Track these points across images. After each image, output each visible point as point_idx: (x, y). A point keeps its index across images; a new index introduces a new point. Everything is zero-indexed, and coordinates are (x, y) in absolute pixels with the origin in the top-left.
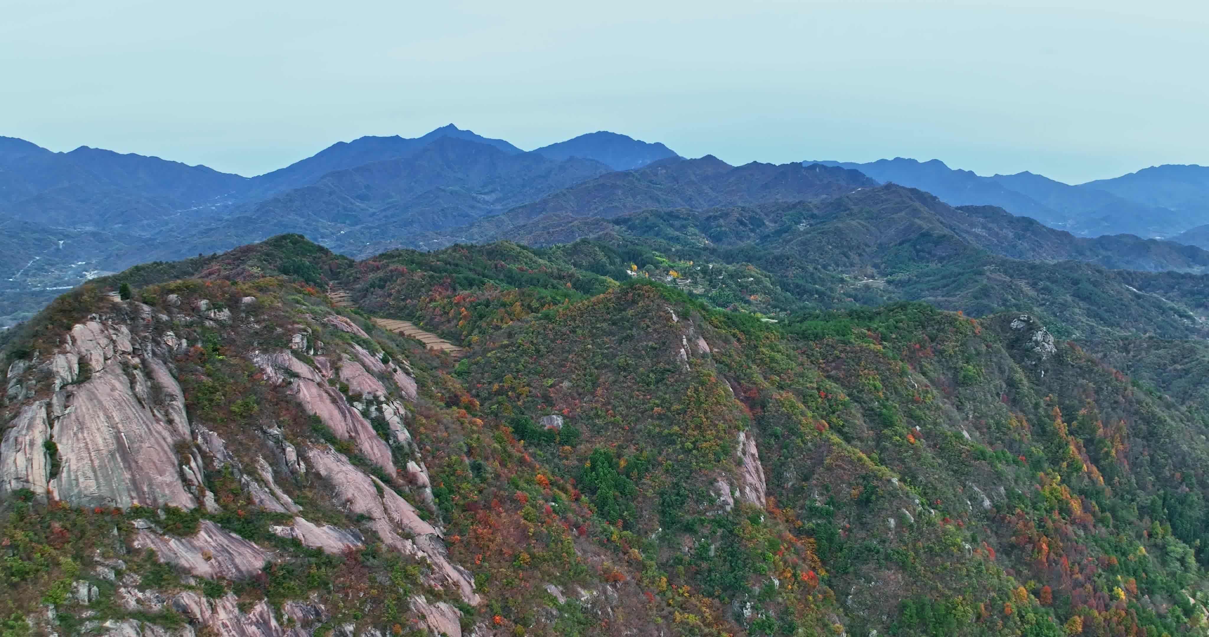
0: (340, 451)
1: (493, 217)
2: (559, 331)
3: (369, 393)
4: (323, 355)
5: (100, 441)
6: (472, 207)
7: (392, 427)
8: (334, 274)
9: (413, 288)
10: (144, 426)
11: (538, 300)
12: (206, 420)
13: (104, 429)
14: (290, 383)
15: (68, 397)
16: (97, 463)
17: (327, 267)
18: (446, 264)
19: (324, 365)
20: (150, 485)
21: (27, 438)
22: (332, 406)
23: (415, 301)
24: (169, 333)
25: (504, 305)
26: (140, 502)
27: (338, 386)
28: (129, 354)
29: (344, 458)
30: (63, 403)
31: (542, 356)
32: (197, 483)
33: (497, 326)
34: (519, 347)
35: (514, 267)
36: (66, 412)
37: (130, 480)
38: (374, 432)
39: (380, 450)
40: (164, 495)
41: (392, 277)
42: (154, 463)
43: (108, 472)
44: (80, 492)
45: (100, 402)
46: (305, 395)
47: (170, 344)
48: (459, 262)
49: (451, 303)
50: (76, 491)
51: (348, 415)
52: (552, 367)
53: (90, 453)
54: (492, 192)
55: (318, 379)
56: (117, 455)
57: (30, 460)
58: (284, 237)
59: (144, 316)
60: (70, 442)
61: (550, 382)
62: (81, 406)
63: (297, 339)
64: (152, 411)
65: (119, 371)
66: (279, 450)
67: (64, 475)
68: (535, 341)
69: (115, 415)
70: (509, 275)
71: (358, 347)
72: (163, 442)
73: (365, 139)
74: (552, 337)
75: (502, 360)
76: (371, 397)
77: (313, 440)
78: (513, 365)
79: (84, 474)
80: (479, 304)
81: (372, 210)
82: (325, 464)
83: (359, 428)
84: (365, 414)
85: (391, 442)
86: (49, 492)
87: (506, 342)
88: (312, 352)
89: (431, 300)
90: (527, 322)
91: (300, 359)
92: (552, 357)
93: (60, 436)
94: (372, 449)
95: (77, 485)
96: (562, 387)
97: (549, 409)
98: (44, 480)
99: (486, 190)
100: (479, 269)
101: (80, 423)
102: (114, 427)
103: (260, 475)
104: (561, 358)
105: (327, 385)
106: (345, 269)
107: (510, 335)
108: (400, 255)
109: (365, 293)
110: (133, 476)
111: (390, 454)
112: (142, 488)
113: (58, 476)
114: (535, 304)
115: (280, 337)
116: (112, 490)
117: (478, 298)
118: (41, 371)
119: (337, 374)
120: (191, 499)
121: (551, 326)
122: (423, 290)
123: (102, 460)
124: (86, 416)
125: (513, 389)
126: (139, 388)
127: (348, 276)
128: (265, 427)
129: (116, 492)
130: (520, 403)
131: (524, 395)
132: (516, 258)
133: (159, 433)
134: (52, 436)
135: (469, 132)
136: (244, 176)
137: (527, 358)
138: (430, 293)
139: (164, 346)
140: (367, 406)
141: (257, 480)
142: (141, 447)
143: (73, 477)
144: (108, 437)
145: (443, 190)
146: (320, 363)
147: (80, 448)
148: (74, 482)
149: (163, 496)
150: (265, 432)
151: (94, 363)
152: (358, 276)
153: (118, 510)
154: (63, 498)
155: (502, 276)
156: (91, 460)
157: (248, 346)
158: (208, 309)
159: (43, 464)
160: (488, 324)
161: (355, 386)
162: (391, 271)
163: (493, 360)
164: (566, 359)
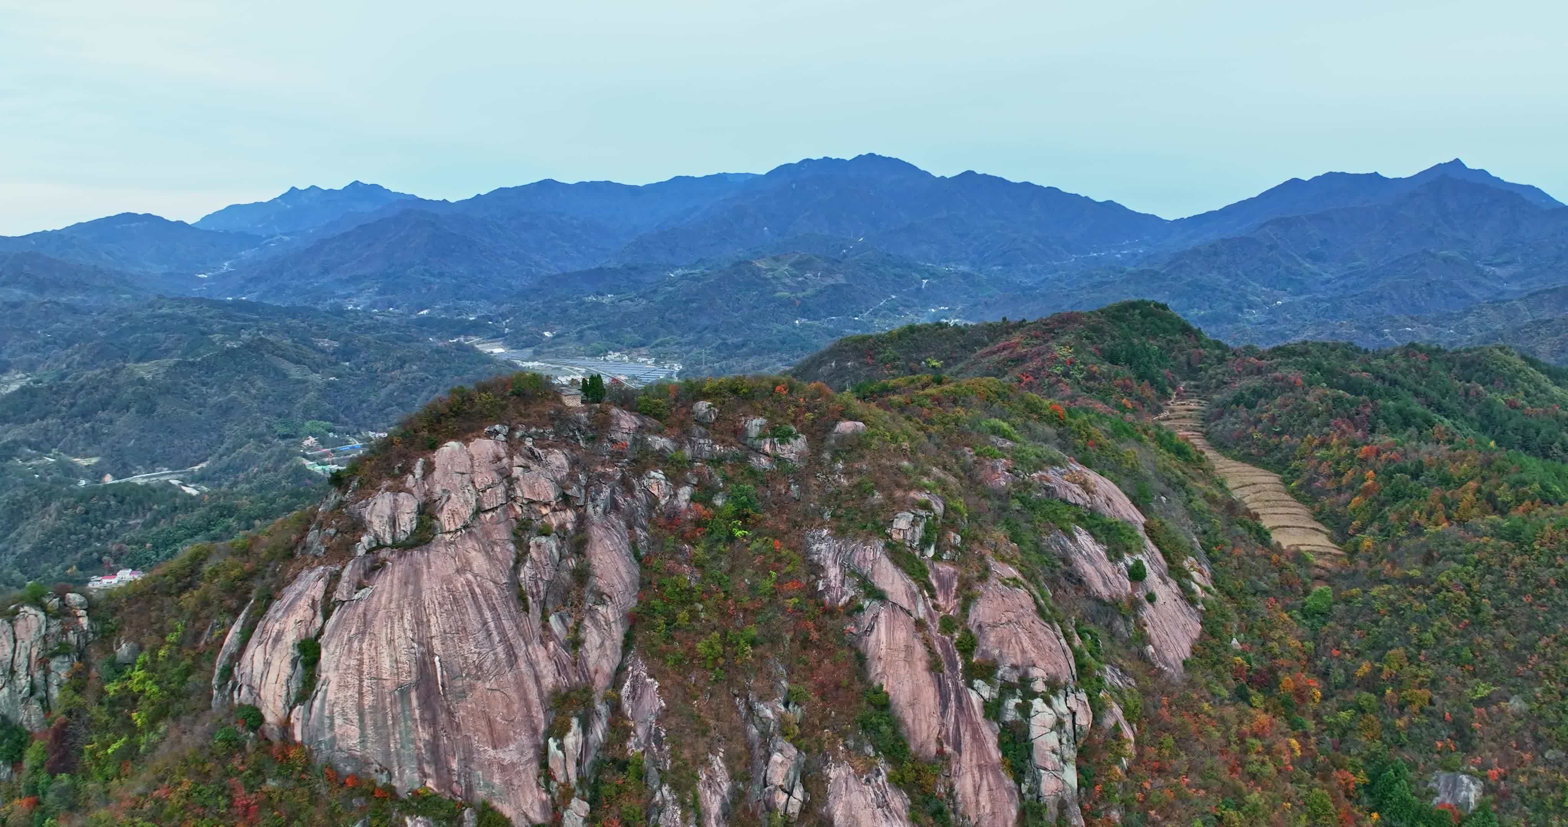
0: (897, 782)
1: (1504, 301)
2: (1533, 574)
3: (1014, 667)
4: (952, 562)
5: (386, 663)
6: (1475, 284)
7: (1036, 755)
8: (1192, 370)
9: (1300, 415)
10: (500, 649)
11: (1512, 486)
12: (653, 655)
13: (401, 643)
14: (860, 609)
15: (374, 569)
16: (368, 700)
17: (1182, 358)
18: (1377, 378)
19: (945, 585)
20: (467, 761)
21: (277, 626)
22: (924, 678)
23: (1296, 439)
24: (653, 474)
25: (1446, 481)
26: (437, 786)
27: (957, 635)
28: (546, 505)
29: (898, 801)
30: (356, 578)
31: (1482, 624)
32: (562, 780)
33: (1417, 525)
34: (1438, 591)
35: (1499, 399)
36: (356, 596)
37: (427, 743)
38: (996, 755)
39: (993, 800)
40: (489, 785)
41: (1272, 390)
42: (490, 723)
43: (386, 721)
44: (334, 739)
45: (418, 592)
46: (878, 641)
47: (656, 492)
48: (1400, 377)
49: (1352, 456)
50: (328, 736)
51: (953, 704)
52: (1496, 655)
53: (361, 681)
54: (1507, 263)
55: (921, 612)
56: (413, 695)
57: (267, 664)
58: (1133, 305)
59: (618, 436)
60: (338, 651)
61: (1483, 690)
62: (383, 591)
63: (902, 522)
64: (545, 618)
65: (501, 534)
66: (762, 752)
67: (317, 703)
68: (1476, 587)
69: (433, 620)
70: (1487, 411)
71: (1084, 539)
72: (531, 684)
73: (1330, 176)
74: (1514, 584)
75: (1396, 611)
76: (1014, 678)
77: (851, 743)
78: (1414, 628)
79: (344, 714)
80: (1401, 470)
81: (1326, 276)
82: (849, 806)
83: (967, 738)
84: (993, 710)
85: (1024, 788)
86: (286, 726)
87: (1415, 573)
88: (931, 552)
89: (1324, 444)
90: (1476, 532)
91: (897, 563)
92: (1502, 631)
93: (331, 636)
94: (977, 792)
95: (332, 726)
96: (1502, 711)
97: (1457, 757)
98: (280, 704)
99: (1499, 260)
100: (1434, 395)
101: (365, 623)
102: (425, 643)
103: (696, 797)
104: (1521, 638)
105: (934, 629)
106: (1211, 365)
107: (1428, 559)
108: (1307, 352)
109: (1221, 411)
110: (435, 737)
111: (1014, 812)
112: (447, 762)
113: (308, 703)
114: (1504, 494)
115: (874, 512)
116: (387, 754)
117: (1405, 455)
118: (350, 516)
119: (965, 609)
120: (543, 804)
121: (1517, 560)
122: (1316, 421)
123: (379, 697)
124: (382, 613)
125: (1397, 682)
126: (526, 572)
127: (1211, 378)
128: (752, 697)
129: (394, 759)
130: (1400, 723)
131: (1415, 708)
132: (1511, 383)
133: (532, 664)
134: (321, 632)
135: (1483, 173)
136: (1164, 218)
137: (1448, 622)
138: (1326, 430)
139: (641, 495)
140: (1001, 694)
141: (683, 804)
142: (472, 687)
143: (327, 713)
144: (403, 658)
145: (1434, 256)
146: (939, 578)
147: (348, 667)
148: (327, 721)
149: (487, 785)
150: (750, 708)
151: (444, 517)
152: (1227, 379)
153: (390, 792)
154: (306, 741)
155: (1473, 413)
156: (361, 694)
157: (812, 518)
158: (761, 436)
159: (284, 677)
160: (1402, 518)
161: (990, 644)
162: (1276, 379)
163: (1377, 605)
164: (1531, 647)
